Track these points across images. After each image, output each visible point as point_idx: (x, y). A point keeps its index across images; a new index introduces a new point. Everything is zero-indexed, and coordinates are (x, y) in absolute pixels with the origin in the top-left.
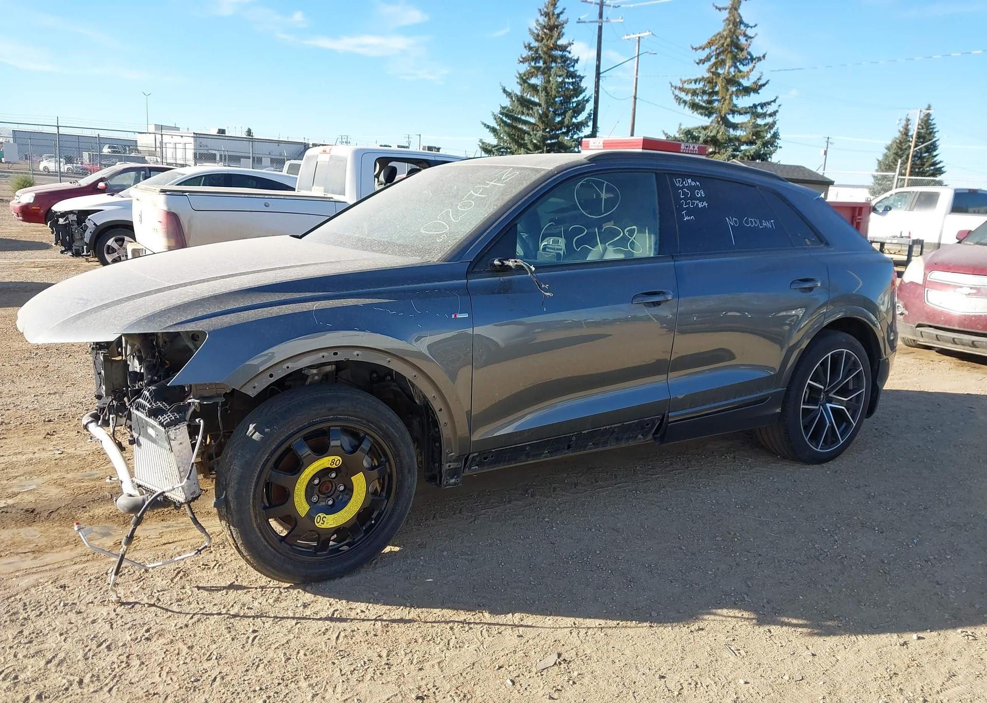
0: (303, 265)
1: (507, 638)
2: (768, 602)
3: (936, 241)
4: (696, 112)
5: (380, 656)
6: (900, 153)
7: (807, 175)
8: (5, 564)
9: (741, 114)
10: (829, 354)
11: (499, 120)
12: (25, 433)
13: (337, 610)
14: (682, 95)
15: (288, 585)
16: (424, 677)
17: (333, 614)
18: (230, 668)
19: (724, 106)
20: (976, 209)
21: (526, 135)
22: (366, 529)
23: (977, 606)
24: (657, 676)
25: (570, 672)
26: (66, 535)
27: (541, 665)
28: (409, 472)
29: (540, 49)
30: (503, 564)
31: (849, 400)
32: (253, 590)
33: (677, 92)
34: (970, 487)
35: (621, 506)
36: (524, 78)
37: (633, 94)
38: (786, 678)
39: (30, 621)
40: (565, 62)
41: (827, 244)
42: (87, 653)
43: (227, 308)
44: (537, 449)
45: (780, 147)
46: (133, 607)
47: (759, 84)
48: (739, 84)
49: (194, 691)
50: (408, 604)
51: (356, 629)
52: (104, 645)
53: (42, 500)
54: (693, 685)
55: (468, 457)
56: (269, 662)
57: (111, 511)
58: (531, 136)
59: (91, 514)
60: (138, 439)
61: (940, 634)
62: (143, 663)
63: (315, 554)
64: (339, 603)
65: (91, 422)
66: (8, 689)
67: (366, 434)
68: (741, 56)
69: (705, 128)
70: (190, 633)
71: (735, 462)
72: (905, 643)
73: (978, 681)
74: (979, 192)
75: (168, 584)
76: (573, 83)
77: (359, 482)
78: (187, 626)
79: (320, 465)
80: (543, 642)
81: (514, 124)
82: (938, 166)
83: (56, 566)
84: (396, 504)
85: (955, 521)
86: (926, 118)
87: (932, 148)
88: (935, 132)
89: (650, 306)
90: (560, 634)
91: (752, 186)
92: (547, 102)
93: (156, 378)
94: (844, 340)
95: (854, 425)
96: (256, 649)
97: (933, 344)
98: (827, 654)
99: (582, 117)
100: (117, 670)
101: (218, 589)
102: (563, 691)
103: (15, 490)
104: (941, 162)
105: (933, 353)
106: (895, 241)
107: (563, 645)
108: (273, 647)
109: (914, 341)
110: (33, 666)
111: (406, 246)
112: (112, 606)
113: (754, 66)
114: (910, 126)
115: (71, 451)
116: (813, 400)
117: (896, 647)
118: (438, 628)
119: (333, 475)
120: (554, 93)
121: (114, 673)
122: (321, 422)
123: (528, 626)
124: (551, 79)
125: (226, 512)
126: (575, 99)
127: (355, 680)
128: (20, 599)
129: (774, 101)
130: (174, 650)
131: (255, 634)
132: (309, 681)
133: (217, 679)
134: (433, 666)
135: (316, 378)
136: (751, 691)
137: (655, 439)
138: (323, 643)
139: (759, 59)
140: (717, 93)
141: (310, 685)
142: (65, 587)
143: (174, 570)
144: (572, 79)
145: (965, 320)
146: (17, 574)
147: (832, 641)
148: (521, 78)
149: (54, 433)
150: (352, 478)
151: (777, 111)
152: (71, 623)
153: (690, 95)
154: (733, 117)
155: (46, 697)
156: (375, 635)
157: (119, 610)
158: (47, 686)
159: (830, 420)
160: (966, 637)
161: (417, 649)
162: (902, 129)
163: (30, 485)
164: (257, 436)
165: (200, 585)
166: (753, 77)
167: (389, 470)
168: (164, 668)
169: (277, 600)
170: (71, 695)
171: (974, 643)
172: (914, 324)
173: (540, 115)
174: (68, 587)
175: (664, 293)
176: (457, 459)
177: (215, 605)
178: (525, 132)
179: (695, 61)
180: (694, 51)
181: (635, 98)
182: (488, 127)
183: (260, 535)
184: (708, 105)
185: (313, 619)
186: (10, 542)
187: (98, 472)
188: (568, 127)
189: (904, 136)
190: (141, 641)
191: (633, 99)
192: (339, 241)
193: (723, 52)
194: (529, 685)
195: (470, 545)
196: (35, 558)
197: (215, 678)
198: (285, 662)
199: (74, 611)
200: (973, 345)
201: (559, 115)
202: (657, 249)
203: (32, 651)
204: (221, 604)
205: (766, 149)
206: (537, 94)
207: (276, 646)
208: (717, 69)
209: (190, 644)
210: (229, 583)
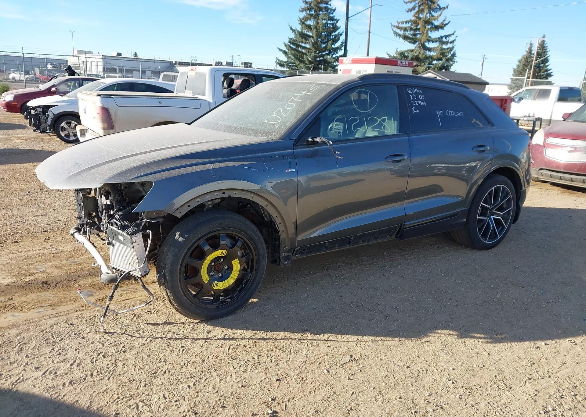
0: (201, 143)
1: (322, 347)
2: (463, 327)
3: (549, 118)
4: (406, 41)
5: (254, 358)
6: (527, 64)
7: (473, 79)
8: (37, 313)
9: (433, 42)
10: (493, 188)
11: (288, 47)
12: (32, 239)
13: (227, 334)
14: (398, 31)
15: (198, 321)
16: (279, 369)
17: (225, 336)
18: (172, 366)
19: (423, 37)
20: (573, 99)
21: (305, 55)
22: (240, 290)
23: (577, 327)
24: (406, 367)
25: (358, 365)
26: (68, 296)
27: (342, 362)
28: (263, 257)
29: (312, 3)
30: (315, 308)
31: (504, 214)
32: (178, 324)
33: (395, 29)
34: (571, 261)
35: (377, 275)
36: (303, 21)
37: (368, 30)
38: (475, 366)
39: (57, 343)
40: (327, 11)
41: (493, 125)
42: (92, 359)
43: (163, 168)
44: (332, 244)
45: (457, 62)
46: (113, 334)
47: (444, 23)
48: (432, 24)
49: (155, 378)
50: (265, 330)
51: (238, 344)
52: (101, 355)
53: (50, 277)
54: (425, 371)
55: (295, 249)
56: (193, 363)
57: (90, 282)
58: (307, 56)
59: (79, 284)
60: (112, 242)
61: (557, 342)
62: (124, 364)
63: (212, 304)
64: (227, 330)
65: (76, 232)
66: (53, 379)
67: (239, 237)
68: (433, 7)
69: (412, 51)
70: (147, 348)
71: (439, 249)
72: (538, 347)
73: (578, 366)
74: (575, 89)
75: (130, 322)
76: (332, 24)
77: (236, 264)
78: (144, 344)
79: (215, 255)
80: (342, 349)
81: (297, 49)
82: (549, 72)
83: (66, 313)
84: (256, 276)
85: (563, 281)
86: (542, 43)
87: (545, 61)
88: (548, 51)
89: (395, 163)
90: (350, 345)
91: (451, 92)
92: (317, 36)
93: (121, 208)
94: (501, 180)
95: (506, 228)
96: (185, 356)
97: (549, 180)
98: (496, 353)
99: (338, 44)
100: (111, 368)
101: (158, 324)
102: (355, 375)
103: (34, 271)
104: (550, 69)
105: (548, 185)
106: (525, 119)
107: (353, 351)
108: (194, 355)
109: (537, 178)
110: (63, 368)
111: (257, 130)
112: (101, 335)
113: (441, 13)
114: (532, 48)
115: (60, 248)
116: (483, 214)
117: (533, 349)
118: (284, 342)
119: (222, 260)
120: (321, 30)
121: (109, 370)
122: (215, 231)
123: (333, 341)
124: (319, 21)
125: (164, 281)
126: (334, 34)
127: (242, 371)
128: (49, 331)
129: (453, 34)
130: (140, 357)
131: (183, 348)
132: (217, 372)
133: (166, 372)
134: (283, 363)
135: (210, 206)
136: (457, 373)
137: (396, 237)
138: (221, 352)
139: (444, 8)
140: (419, 29)
141: (217, 375)
142: (73, 324)
143: (132, 315)
144: (332, 21)
145: (567, 166)
146: (44, 318)
147: (499, 346)
148: (301, 21)
149: (49, 239)
150: (232, 262)
151: (455, 40)
152: (80, 344)
153: (403, 31)
154: (429, 44)
155: (74, 383)
156: (250, 347)
157: (105, 336)
158: (74, 377)
159: (493, 225)
160: (571, 343)
161: (274, 354)
162: (527, 50)
163: (41, 268)
164: (181, 239)
165: (148, 322)
166: (441, 20)
167: (252, 257)
168: (136, 366)
169: (192, 330)
170: (88, 382)
171: (575, 346)
172: (538, 168)
173: (313, 43)
174: (75, 324)
175: (403, 155)
176: (289, 251)
177: (158, 333)
178: (304, 54)
179: (406, 10)
180: (405, 4)
181: (369, 32)
182: (282, 50)
183: (183, 294)
184: (413, 37)
185: (214, 339)
186: (37, 300)
187: (79, 260)
188: (330, 50)
189: (529, 54)
190: (121, 352)
191: (368, 33)
192: (215, 127)
193: (423, 4)
194: (337, 372)
195: (295, 298)
196: (53, 309)
197: (165, 372)
198: (202, 363)
199: (81, 337)
200: (572, 180)
201: (324, 43)
202: (399, 130)
203: (61, 359)
204: (161, 332)
205: (448, 63)
206: (311, 31)
207: (196, 354)
208: (419, 15)
209: (148, 354)
210: (164, 321)
